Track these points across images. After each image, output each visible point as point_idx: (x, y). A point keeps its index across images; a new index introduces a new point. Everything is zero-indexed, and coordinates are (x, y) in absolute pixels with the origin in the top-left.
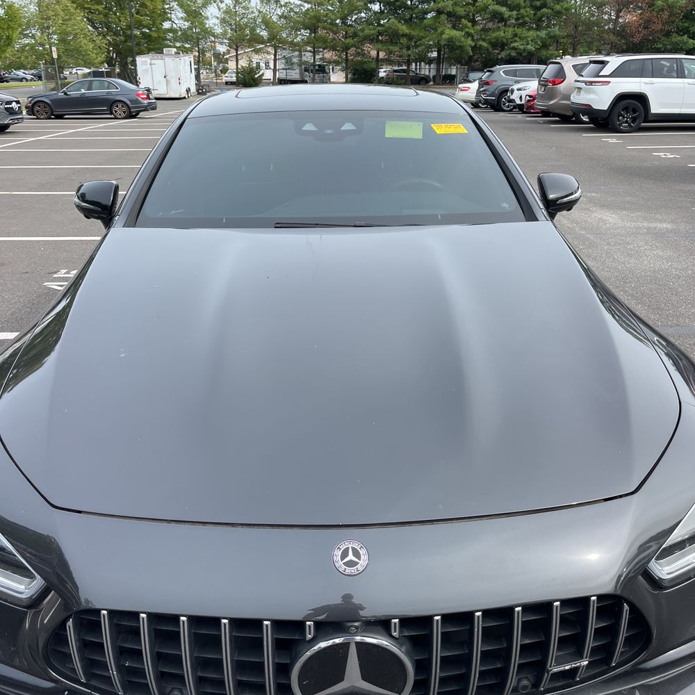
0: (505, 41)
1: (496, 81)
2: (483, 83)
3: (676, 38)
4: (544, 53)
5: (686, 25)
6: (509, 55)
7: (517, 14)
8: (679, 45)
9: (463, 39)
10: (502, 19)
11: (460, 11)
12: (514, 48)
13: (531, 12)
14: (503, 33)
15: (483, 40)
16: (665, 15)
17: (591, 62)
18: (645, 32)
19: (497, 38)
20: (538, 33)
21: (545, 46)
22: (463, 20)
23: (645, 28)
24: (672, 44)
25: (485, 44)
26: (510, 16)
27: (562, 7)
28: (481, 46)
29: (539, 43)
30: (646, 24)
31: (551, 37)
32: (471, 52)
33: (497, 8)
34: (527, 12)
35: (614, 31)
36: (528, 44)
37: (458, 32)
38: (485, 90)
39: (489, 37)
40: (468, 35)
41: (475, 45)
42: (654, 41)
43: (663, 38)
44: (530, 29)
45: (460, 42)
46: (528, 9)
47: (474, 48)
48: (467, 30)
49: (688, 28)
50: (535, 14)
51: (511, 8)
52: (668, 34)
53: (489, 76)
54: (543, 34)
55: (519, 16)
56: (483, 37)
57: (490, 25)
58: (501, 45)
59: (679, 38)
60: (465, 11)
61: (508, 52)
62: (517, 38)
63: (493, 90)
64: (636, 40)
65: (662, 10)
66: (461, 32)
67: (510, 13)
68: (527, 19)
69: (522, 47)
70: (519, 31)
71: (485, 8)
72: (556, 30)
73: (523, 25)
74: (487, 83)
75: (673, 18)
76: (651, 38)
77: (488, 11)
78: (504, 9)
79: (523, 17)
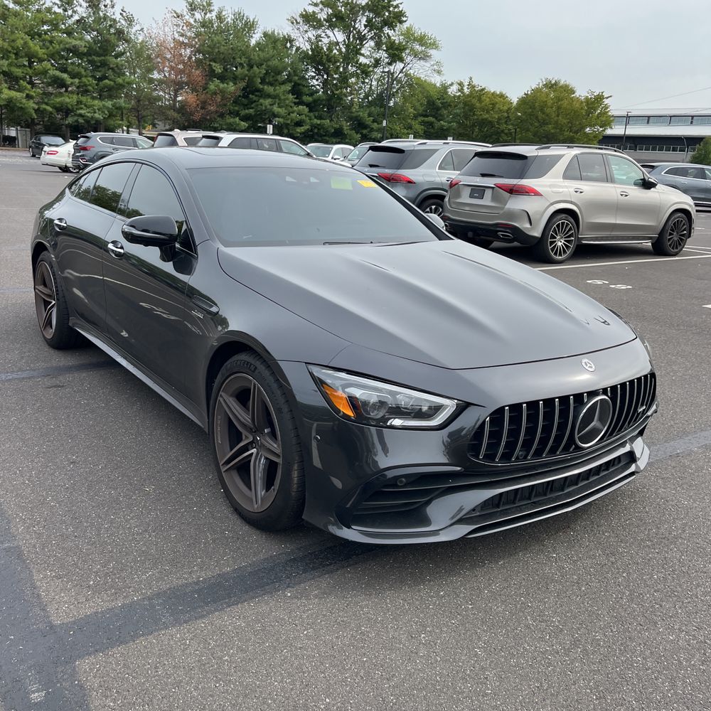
0: (70, 107)
1: (94, 147)
3: (230, 120)
4: (111, 122)
5: (236, 108)
6: (77, 121)
7: (79, 82)
8: (232, 126)
9: (24, 101)
10: (61, 84)
11: (18, 72)
12: (81, 115)
13: (94, 82)
14: (69, 100)
15: (47, 104)
16: (219, 98)
17: (204, 137)
18: (202, 111)
19: (61, 103)
20: (104, 103)
21: (111, 115)
22: (21, 81)
23: (202, 108)
24: (227, 124)
25: (49, 108)
26: (72, 83)
27: (124, 80)
28: (45, 109)
29: (106, 112)
30: (204, 105)
31: (117, 108)
32: (34, 115)
33: (58, 73)
34: (89, 81)
35: (173, 107)
36: (95, 112)
37: (19, 93)
38: (83, 155)
39: (52, 102)
40: (29, 97)
41: (39, 109)
42: (211, 121)
43: (218, 119)
44: (94, 98)
45: (21, 103)
46: (90, 79)
47: (37, 111)
48: (27, 92)
49: (238, 111)
50: (97, 85)
51: (73, 76)
52: (222, 115)
54: (109, 104)
55: (82, 84)
56: (46, 100)
57: (50, 89)
58: (67, 111)
59: (232, 120)
60: (23, 73)
61: (76, 118)
62: (83, 106)
63: (92, 156)
64: (197, 117)
65: (215, 93)
66: (21, 94)
67: (71, 80)
68: (90, 88)
69: (89, 115)
70: (84, 99)
71: (45, 72)
72: (121, 102)
73: (86, 92)
74: (85, 149)
75: (225, 102)
76: (208, 117)
77: (48, 75)
78: (65, 76)
79: (86, 85)
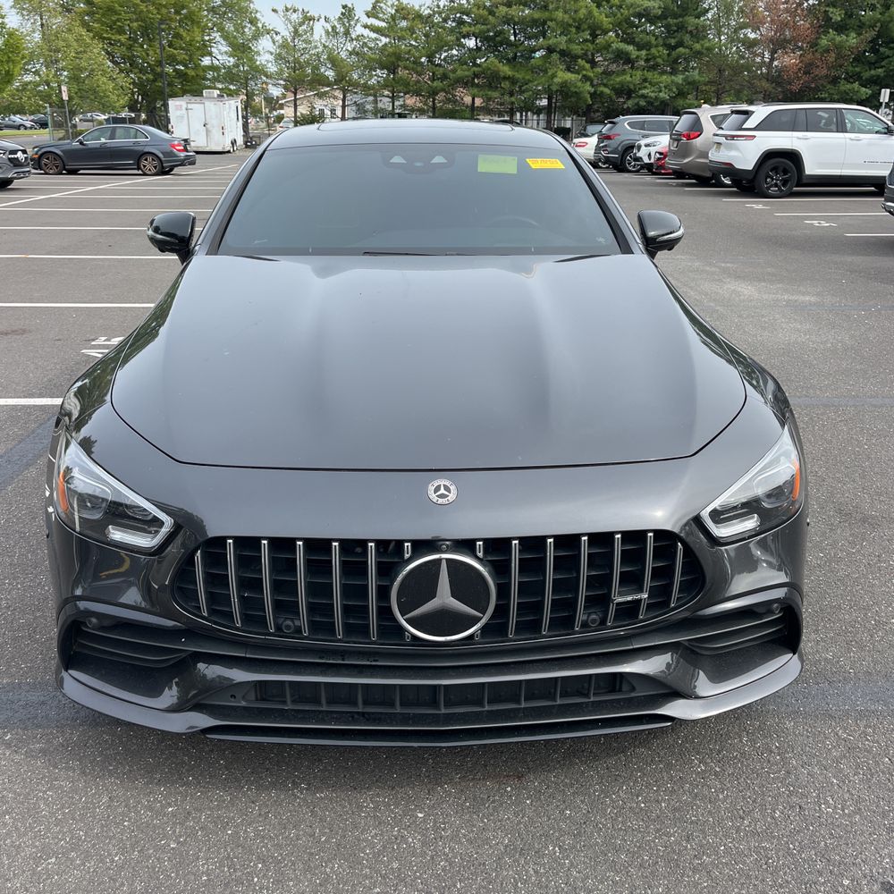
0: (632, 87)
1: (619, 135)
2: (604, 137)
3: (845, 86)
4: (680, 102)
5: (857, 69)
6: (637, 104)
7: (647, 55)
8: (848, 94)
9: (579, 84)
10: (629, 60)
11: (576, 49)
12: (643, 96)
13: (665, 51)
14: (630, 78)
15: (605, 85)
16: (832, 57)
17: (733, 112)
18: (806, 78)
19: (622, 84)
20: (673, 77)
21: (681, 94)
22: (580, 60)
23: (805, 73)
24: (839, 92)
25: (607, 91)
26: (638, 57)
27: (702, 46)
28: (602, 92)
29: (675, 90)
30: (808, 68)
31: (689, 83)
32: (589, 100)
33: (623, 46)
34: (659, 52)
35: (768, 77)
36: (660, 91)
37: (573, 75)
38: (606, 146)
39: (612, 82)
40: (586, 78)
41: (595, 92)
42: (817, 90)
43: (829, 86)
44: (664, 72)
45: (576, 87)
46: (661, 49)
47: (593, 95)
48: (584, 72)
49: (860, 73)
50: (669, 55)
51: (640, 47)
52: (835, 81)
53: (611, 129)
54: (679, 79)
55: (650, 57)
56: (605, 81)
57: (614, 67)
58: (627, 92)
59: (849, 86)
60: (582, 49)
61: (636, 101)
62: (647, 84)
63: (616, 146)
64: (795, 87)
65: (827, 51)
66: (577, 76)
67: (637, 53)
68: (659, 60)
69: (653, 95)
70: (649, 75)
71: (607, 46)
72: (695, 75)
73: (654, 68)
74: (608, 138)
75: (841, 61)
76: (813, 85)
77: (610, 50)
78: (630, 48)
79: (654, 58)
